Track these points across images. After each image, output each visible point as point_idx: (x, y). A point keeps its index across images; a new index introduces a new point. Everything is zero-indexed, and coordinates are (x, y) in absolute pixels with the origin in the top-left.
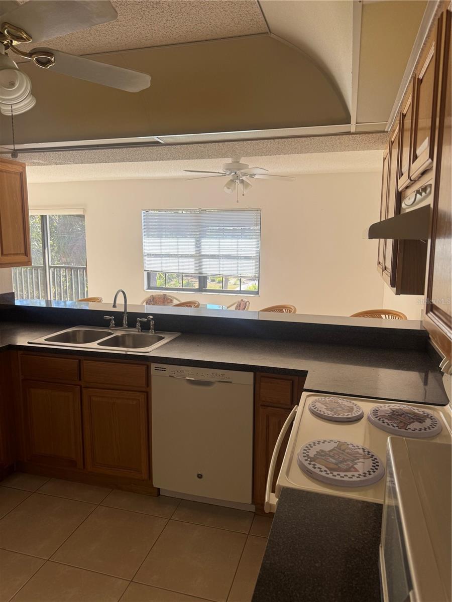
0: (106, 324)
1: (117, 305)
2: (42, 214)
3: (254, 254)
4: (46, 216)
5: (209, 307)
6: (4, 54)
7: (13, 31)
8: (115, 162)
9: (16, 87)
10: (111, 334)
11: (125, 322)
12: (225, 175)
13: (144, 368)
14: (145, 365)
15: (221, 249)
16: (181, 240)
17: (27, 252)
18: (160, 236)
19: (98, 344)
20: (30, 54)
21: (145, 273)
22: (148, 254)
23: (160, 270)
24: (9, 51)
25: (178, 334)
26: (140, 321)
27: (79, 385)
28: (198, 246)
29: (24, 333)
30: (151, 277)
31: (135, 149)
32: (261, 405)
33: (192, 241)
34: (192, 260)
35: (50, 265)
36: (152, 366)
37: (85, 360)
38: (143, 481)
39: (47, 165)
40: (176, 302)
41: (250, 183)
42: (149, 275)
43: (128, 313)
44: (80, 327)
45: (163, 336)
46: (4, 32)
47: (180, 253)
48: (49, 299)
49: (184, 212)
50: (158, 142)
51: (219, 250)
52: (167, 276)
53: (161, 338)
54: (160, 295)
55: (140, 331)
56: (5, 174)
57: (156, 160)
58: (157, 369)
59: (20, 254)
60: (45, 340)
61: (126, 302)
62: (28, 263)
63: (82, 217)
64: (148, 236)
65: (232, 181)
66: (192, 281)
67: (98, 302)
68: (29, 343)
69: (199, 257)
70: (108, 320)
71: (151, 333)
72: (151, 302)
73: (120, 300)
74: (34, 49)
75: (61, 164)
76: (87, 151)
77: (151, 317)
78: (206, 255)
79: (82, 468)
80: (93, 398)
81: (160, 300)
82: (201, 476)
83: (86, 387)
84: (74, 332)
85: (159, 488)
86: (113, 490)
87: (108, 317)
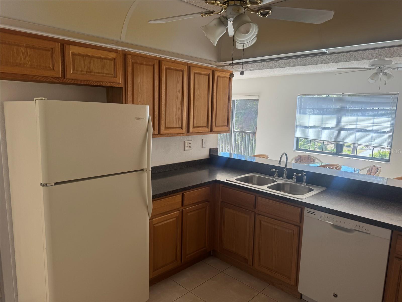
0: (272, 174)
1: (281, 163)
2: (233, 99)
3: (388, 129)
4: (235, 100)
6: (243, 13)
9: (249, 33)
10: (275, 181)
11: (285, 174)
12: (370, 69)
13: (299, 210)
14: (299, 207)
15: (358, 124)
16: (325, 116)
17: (228, 125)
19: (268, 187)
20: (258, 11)
21: (295, 139)
22: (299, 126)
23: (307, 137)
24: (245, 11)
25: (323, 189)
26: (296, 175)
27: (254, 212)
28: (339, 120)
29: (223, 174)
30: (299, 142)
31: (307, 58)
32: (396, 257)
33: (334, 118)
34: (333, 132)
35: (234, 130)
36: (305, 209)
37: (259, 197)
38: (291, 285)
41: (391, 74)
42: (298, 140)
43: (288, 169)
44: (254, 174)
45: (313, 188)
48: (232, 152)
49: (329, 96)
50: (325, 53)
51: (357, 125)
53: (311, 190)
54: (306, 155)
55: (295, 182)
56: (221, 78)
57: (320, 64)
58: (309, 212)
59: (224, 126)
60: (236, 180)
61: (287, 161)
62: (228, 131)
63: (257, 100)
64: (300, 113)
65: (377, 74)
67: (266, 158)
68: (226, 180)
69: (339, 129)
70: (274, 171)
71: (303, 184)
72: (298, 159)
73: (284, 159)
75: (253, 70)
76: (273, 62)
77: (304, 173)
78: (345, 128)
79: (251, 265)
80: (262, 222)
81: (305, 159)
82: (336, 295)
83: (258, 214)
84: (252, 177)
85: (302, 294)
86: (269, 285)
87: (273, 170)
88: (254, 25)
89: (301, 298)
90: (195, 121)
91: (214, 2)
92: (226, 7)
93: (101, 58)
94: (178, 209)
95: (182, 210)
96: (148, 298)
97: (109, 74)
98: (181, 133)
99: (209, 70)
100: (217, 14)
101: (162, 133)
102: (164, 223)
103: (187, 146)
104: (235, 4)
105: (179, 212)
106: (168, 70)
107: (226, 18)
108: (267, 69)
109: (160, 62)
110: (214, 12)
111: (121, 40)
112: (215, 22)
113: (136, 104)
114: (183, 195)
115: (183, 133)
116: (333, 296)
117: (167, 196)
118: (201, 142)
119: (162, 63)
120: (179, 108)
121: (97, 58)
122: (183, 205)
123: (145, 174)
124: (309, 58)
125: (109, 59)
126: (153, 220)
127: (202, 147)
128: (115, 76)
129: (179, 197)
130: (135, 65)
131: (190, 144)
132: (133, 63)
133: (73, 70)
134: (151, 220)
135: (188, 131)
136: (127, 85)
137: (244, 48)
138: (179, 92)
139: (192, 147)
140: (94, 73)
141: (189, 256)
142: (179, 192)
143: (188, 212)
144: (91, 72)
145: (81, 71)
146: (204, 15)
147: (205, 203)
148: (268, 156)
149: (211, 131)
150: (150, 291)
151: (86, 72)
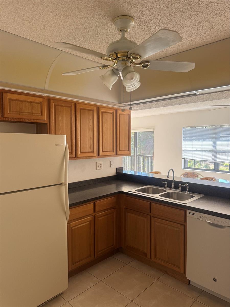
0: (163, 186)
2: (135, 132)
4: (136, 132)
5: (221, 181)
6: (129, 66)
7: (134, 56)
8: (172, 105)
9: (134, 79)
10: (166, 191)
11: (173, 185)
13: (183, 212)
14: (184, 210)
16: (204, 142)
17: (129, 150)
18: (191, 140)
19: (160, 196)
20: (140, 64)
21: (183, 160)
22: (185, 150)
23: (191, 159)
24: (131, 64)
25: (202, 195)
26: (181, 186)
27: (150, 215)
28: (214, 145)
29: (126, 186)
30: (186, 162)
31: (183, 98)
33: (211, 143)
34: (211, 154)
35: (137, 154)
36: (188, 211)
37: (153, 203)
38: (181, 273)
39: (140, 110)
40: (200, 177)
42: (185, 161)
43: (174, 181)
44: (150, 186)
45: (194, 195)
46: (130, 57)
47: (203, 149)
48: (136, 171)
49: (206, 127)
50: (196, 94)
51: (228, 148)
52: (195, 162)
53: (193, 197)
54: (191, 172)
55: (181, 191)
56: (123, 115)
57: (194, 102)
58: (190, 213)
59: (126, 150)
60: (136, 190)
61: (173, 175)
62: (129, 154)
63: (153, 132)
64: (185, 141)
66: (209, 165)
67: (159, 174)
68: (128, 191)
69: (215, 152)
70: (165, 184)
71: (187, 193)
72: (186, 175)
73: (171, 174)
74: (142, 61)
76: (159, 102)
77: (187, 184)
78: (219, 151)
79: (150, 258)
80: (157, 223)
81: (191, 175)
82: (216, 280)
83: (153, 217)
84: (148, 188)
85: (190, 280)
86: (164, 274)
87: (164, 182)
88: (137, 74)
89: (189, 284)
90: (104, 147)
91: (107, 58)
92: (117, 62)
93: (31, 102)
94: (91, 214)
95: (94, 216)
96: (68, 287)
97: (37, 114)
98: (93, 156)
99: (113, 110)
100: (112, 67)
101: (78, 156)
102: (79, 226)
103: (99, 166)
104: (123, 59)
105: (92, 217)
106: (82, 110)
107: (117, 70)
108: (156, 107)
109: (75, 104)
110: (109, 66)
111: (45, 89)
112: (109, 73)
113: (58, 134)
114: (94, 203)
115: (94, 156)
116: (213, 280)
117: (82, 204)
118: (109, 163)
119: (77, 105)
120: (91, 137)
121: (28, 102)
122: (94, 211)
123: (63, 188)
124: (184, 98)
125: (37, 103)
126: (71, 224)
127: (110, 167)
128: (42, 115)
129: (91, 206)
130: (56, 107)
131: (101, 164)
132: (55, 106)
133: (10, 111)
134: (69, 224)
135: (98, 154)
136: (50, 121)
137: (131, 91)
138: (91, 126)
139: (102, 167)
140: (26, 113)
141: (100, 252)
142: (91, 201)
143: (99, 217)
144: (23, 112)
145: (16, 112)
146: (102, 68)
147: (112, 210)
148: (161, 172)
149: (116, 154)
150: (69, 281)
151: (20, 112)
